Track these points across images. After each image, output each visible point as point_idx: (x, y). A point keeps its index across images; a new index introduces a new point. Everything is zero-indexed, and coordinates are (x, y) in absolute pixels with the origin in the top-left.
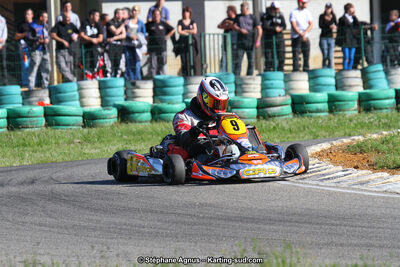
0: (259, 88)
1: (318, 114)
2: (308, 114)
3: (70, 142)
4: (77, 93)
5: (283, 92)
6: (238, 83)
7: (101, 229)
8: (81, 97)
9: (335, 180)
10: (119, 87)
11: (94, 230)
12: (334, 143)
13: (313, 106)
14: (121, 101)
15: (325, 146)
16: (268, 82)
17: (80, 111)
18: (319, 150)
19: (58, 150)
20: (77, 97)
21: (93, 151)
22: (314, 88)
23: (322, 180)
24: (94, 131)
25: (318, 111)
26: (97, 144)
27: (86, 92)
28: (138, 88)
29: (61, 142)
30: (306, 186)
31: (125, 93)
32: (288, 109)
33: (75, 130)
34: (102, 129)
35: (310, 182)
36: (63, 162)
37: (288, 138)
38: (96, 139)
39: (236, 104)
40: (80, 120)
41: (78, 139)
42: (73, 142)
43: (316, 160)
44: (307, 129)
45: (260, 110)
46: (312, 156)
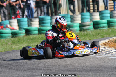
0: (80, 19)
1: (104, 28)
2: (100, 28)
3: (7, 44)
5: (89, 20)
6: (72, 17)
9: (111, 54)
10: (25, 21)
12: (110, 39)
13: (102, 25)
14: (26, 27)
15: (107, 40)
16: (83, 17)
17: (10, 31)
18: (104, 42)
19: (2, 47)
21: (16, 47)
22: (102, 18)
23: (106, 54)
24: (16, 38)
25: (104, 27)
26: (18, 44)
27: (12, 24)
28: (33, 21)
29: (3, 44)
30: (100, 57)
31: (28, 24)
32: (92, 27)
33: (9, 39)
34: (19, 38)
35: (101, 55)
36: (4, 52)
37: (92, 38)
38: (17, 42)
39: (71, 26)
40: (10, 35)
41: (10, 42)
42: (8, 44)
43: (103, 46)
44: (99, 34)
45: (81, 28)
46: (101, 45)
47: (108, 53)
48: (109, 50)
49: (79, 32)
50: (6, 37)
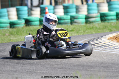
0: (86, 10)
2: (108, 21)
4: (6, 14)
5: (96, 11)
6: (77, 8)
7: (19, 71)
8: (8, 15)
10: (25, 10)
11: (16, 72)
12: (118, 33)
13: (110, 18)
14: (26, 17)
15: (114, 34)
16: (90, 8)
17: (8, 21)
18: (112, 36)
20: (7, 15)
21: (15, 38)
22: (110, 10)
23: (113, 49)
24: (15, 30)
25: (112, 20)
26: (17, 36)
27: (10, 13)
30: (106, 52)
31: (28, 13)
32: (99, 19)
33: (6, 29)
34: (18, 29)
35: (108, 50)
36: (1, 44)
37: (99, 32)
38: (16, 33)
39: (76, 17)
40: (8, 25)
41: (8, 33)
42: (5, 35)
43: (111, 41)
44: (107, 28)
45: (87, 20)
46: (109, 39)
47: (115, 48)
48: (117, 45)
49: (84, 24)
50: (3, 27)
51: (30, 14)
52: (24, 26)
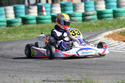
3: (1, 34)
5: (93, 9)
7: (15, 70)
8: (6, 14)
9: (115, 47)
10: (23, 9)
11: (12, 70)
12: (114, 31)
13: (106, 15)
14: (23, 15)
15: (111, 32)
16: (87, 5)
18: (108, 34)
20: (4, 14)
21: (12, 37)
23: (109, 47)
25: (108, 17)
26: (13, 34)
27: (8, 12)
28: (31, 9)
32: (95, 17)
33: (3, 28)
34: (15, 27)
37: (95, 29)
38: (13, 32)
39: (73, 15)
40: (5, 24)
42: (3, 34)
43: (107, 39)
45: (84, 18)
46: (105, 37)
47: (111, 46)
48: (113, 43)
51: (27, 13)
52: (21, 25)
